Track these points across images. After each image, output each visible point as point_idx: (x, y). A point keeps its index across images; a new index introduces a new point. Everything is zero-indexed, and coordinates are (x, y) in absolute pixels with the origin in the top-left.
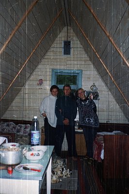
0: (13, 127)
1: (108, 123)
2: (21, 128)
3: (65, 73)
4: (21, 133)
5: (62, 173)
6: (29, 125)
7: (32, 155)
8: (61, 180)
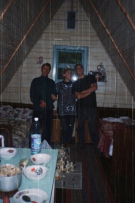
0: (11, 111)
1: (115, 108)
2: (19, 112)
3: (68, 50)
4: (19, 119)
5: (64, 167)
6: (27, 109)
7: (33, 170)
8: (64, 177)
